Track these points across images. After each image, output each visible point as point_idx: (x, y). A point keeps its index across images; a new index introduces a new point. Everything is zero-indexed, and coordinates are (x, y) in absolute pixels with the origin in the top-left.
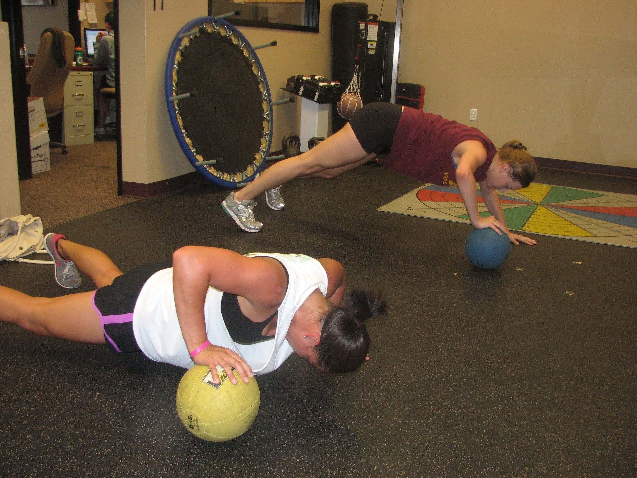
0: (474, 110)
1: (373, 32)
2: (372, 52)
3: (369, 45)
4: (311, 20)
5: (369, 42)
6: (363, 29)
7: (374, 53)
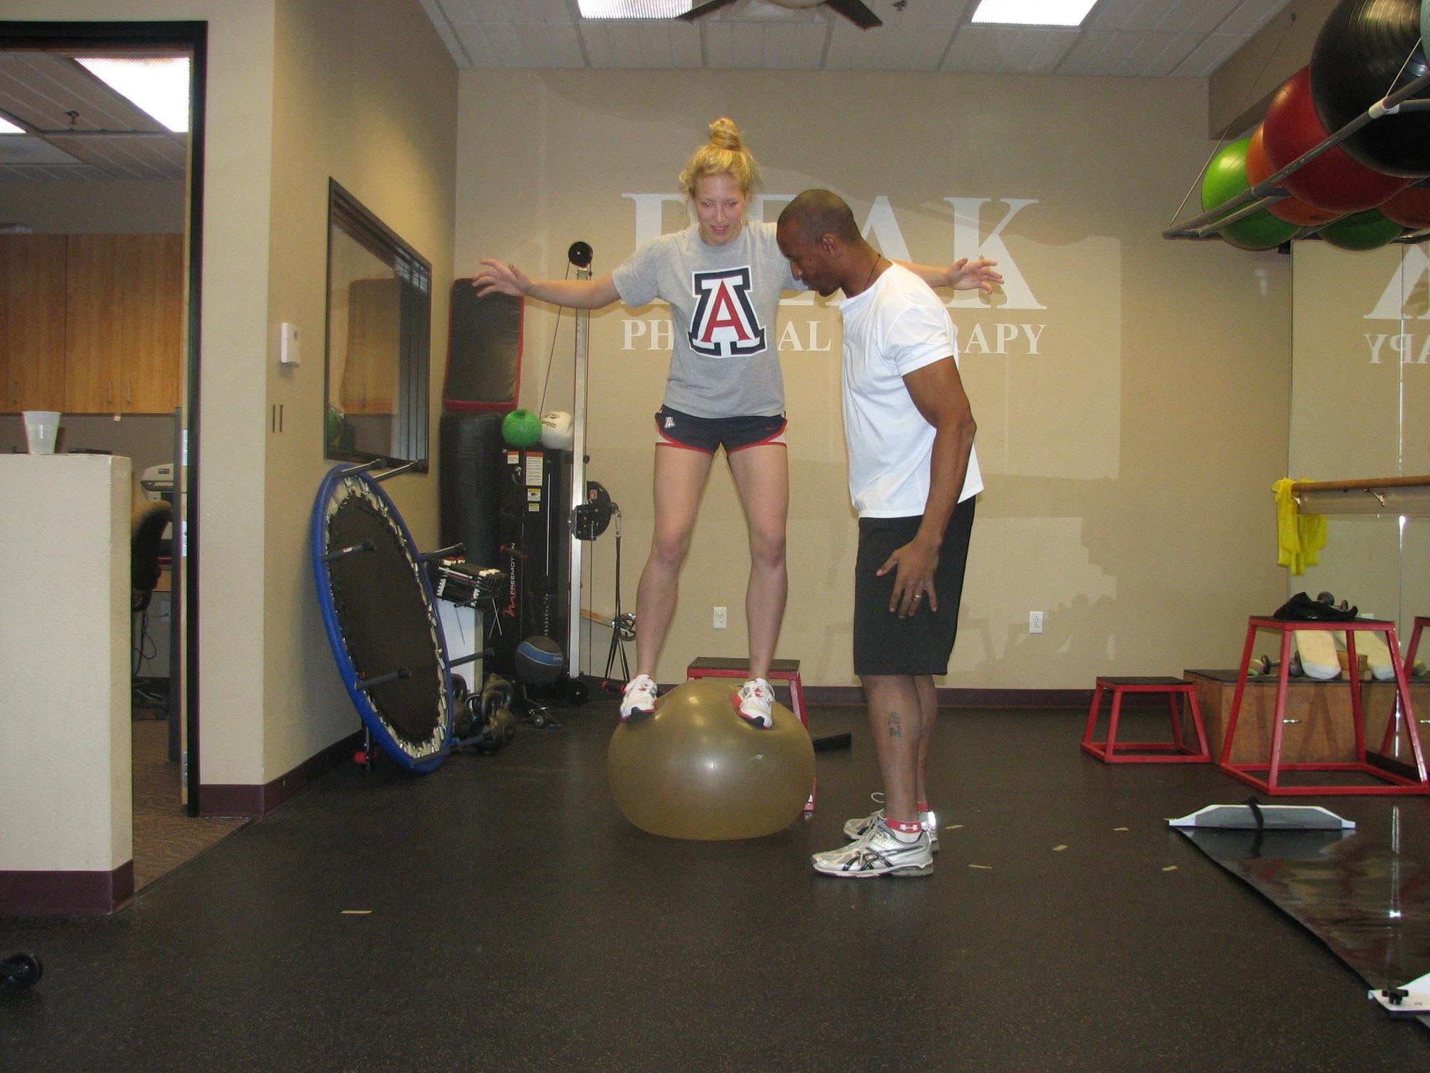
0: (720, 610)
1: (535, 470)
2: (534, 508)
3: (529, 494)
4: (413, 446)
5: (529, 490)
6: (515, 466)
7: (538, 510)
